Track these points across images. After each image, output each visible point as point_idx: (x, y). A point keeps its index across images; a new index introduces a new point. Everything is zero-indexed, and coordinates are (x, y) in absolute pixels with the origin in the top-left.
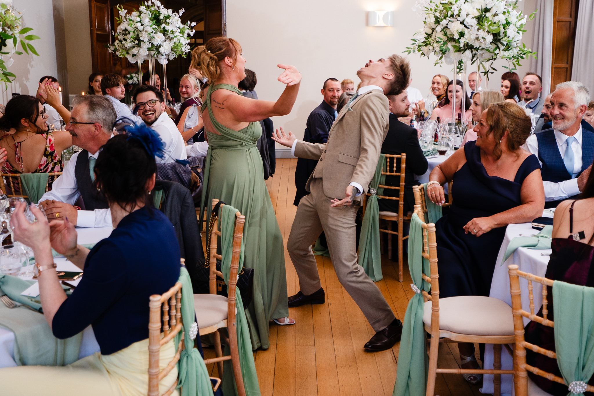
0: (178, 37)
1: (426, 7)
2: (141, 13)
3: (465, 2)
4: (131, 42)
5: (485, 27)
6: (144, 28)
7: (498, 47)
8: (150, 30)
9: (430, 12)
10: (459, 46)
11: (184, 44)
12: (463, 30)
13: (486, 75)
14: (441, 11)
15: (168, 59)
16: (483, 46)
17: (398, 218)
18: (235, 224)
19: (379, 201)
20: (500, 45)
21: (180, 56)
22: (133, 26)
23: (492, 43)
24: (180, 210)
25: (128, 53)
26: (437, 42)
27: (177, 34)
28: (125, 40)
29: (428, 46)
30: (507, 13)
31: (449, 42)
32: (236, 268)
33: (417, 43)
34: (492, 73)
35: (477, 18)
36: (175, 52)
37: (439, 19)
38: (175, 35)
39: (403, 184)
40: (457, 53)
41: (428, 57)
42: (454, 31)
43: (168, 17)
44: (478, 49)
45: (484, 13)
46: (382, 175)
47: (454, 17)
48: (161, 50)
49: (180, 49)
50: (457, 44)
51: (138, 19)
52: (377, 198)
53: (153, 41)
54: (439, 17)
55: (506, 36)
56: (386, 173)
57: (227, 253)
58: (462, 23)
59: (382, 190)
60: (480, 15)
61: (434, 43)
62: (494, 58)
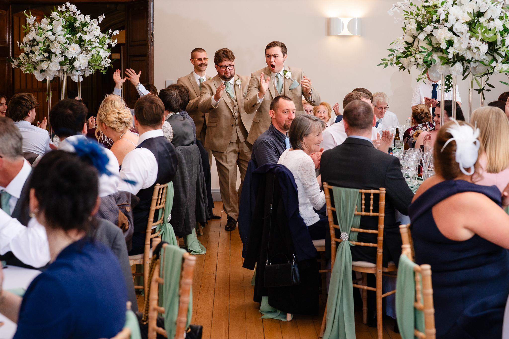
0: (98, 49)
1: (405, 10)
2: (52, 19)
3: (453, 5)
4: (39, 55)
5: (478, 35)
6: (56, 37)
7: (495, 59)
8: (63, 40)
9: (411, 16)
10: (448, 57)
11: (104, 56)
12: (451, 38)
13: (481, 94)
14: (424, 16)
15: (83, 76)
16: (476, 57)
17: (376, 270)
19: (352, 248)
20: (497, 56)
21: (98, 71)
22: (43, 36)
23: (487, 54)
25: (35, 68)
26: (420, 52)
27: (96, 44)
28: (33, 53)
29: (409, 58)
30: (504, 18)
31: (435, 52)
32: (184, 322)
33: (395, 54)
34: (488, 90)
35: (468, 24)
36: (92, 66)
37: (421, 25)
38: (93, 46)
39: (382, 226)
40: (444, 67)
41: (409, 70)
42: (441, 39)
43: (85, 24)
44: (471, 61)
45: (476, 18)
46: (355, 215)
47: (440, 23)
48: (76, 64)
49: (98, 64)
50: (445, 55)
51: (50, 27)
52: (350, 245)
53: (66, 54)
54: (422, 22)
55: (505, 45)
56: (361, 213)
58: (450, 30)
59: (356, 235)
60: (472, 20)
61: (416, 53)
62: (490, 72)
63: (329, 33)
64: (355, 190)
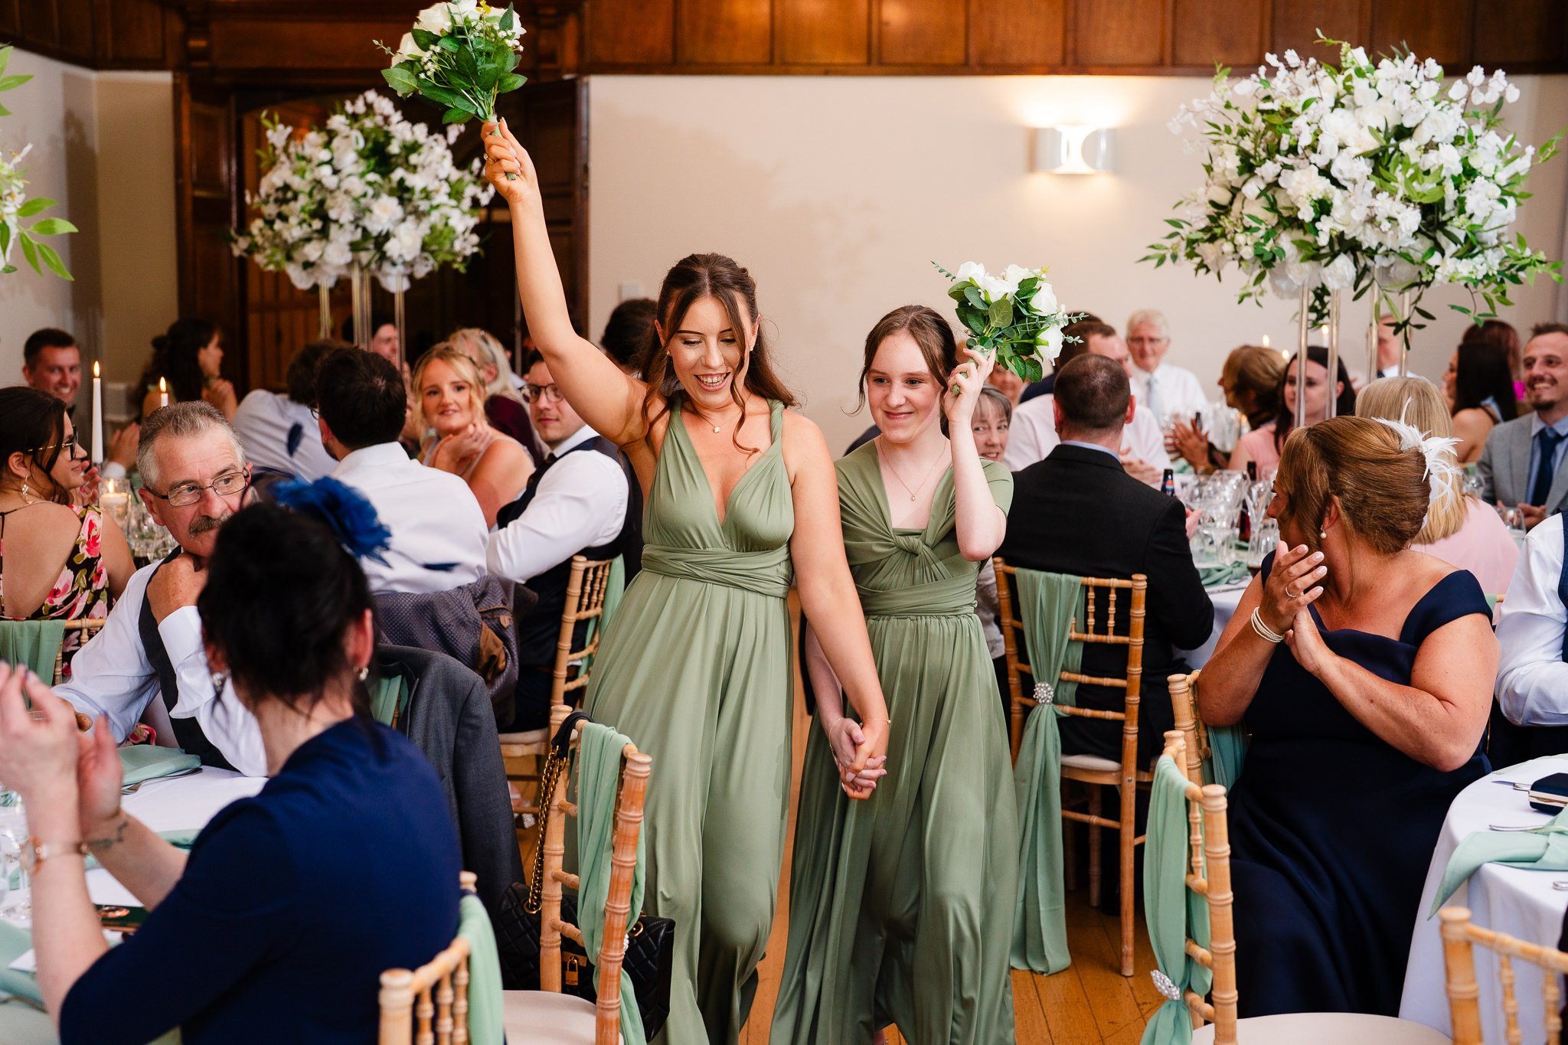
0: (444, 210)
1: (1212, 120)
2: (332, 135)
3: (1333, 109)
4: (300, 224)
5: (1396, 185)
6: (340, 181)
7: (1438, 248)
8: (357, 186)
9: (1226, 137)
10: (1316, 241)
11: (460, 228)
12: (1327, 193)
13: (1401, 334)
14: (1260, 135)
15: (411, 277)
16: (1390, 243)
17: (1121, 778)
18: (621, 782)
19: (1061, 721)
20: (1443, 240)
21: (445, 266)
22: (309, 176)
23: (1419, 235)
24: (452, 737)
25: (289, 258)
26: (1247, 229)
27: (441, 198)
28: (284, 218)
29: (1218, 242)
30: (1466, 141)
31: (1285, 229)
32: (623, 911)
33: (1185, 232)
34: (1420, 327)
35: (1370, 158)
36: (432, 253)
37: (1252, 161)
38: (435, 202)
39: (1136, 669)
40: (1308, 266)
41: (1219, 275)
42: (1299, 196)
43: (413, 148)
44: (1375, 252)
45: (1393, 141)
46: (1070, 641)
47: (1298, 154)
48: (392, 248)
49: (447, 246)
50: (1309, 238)
51: (325, 155)
52: (1057, 714)
53: (366, 222)
54: (1252, 152)
55: (1464, 212)
56: (1085, 637)
57: (595, 865)
58: (1325, 172)
59: (1072, 689)
60: (1382, 147)
61: (1236, 232)
62: (1424, 280)
63: (1032, 164)
64: (1073, 578)
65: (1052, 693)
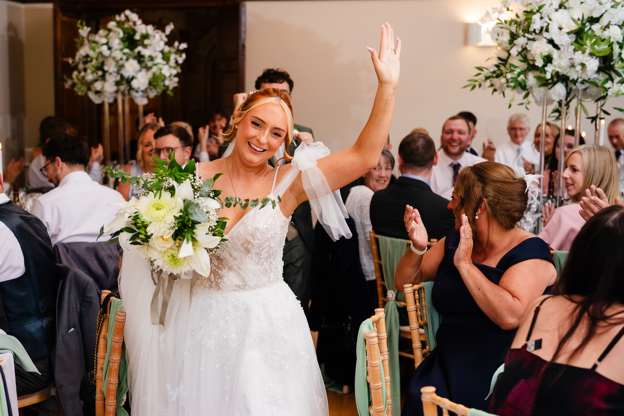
0: (160, 66)
2: (110, 30)
3: (558, 9)
4: (92, 73)
5: (587, 47)
6: (111, 53)
7: (610, 78)
8: (118, 54)
9: (505, 25)
10: (545, 77)
11: (168, 75)
12: (551, 52)
14: (521, 24)
15: (147, 98)
16: (583, 77)
20: (613, 75)
22: (97, 51)
23: (599, 72)
26: (512, 71)
27: (159, 59)
28: (85, 70)
29: (500, 78)
31: (530, 70)
32: (114, 383)
33: (484, 73)
34: (602, 118)
35: (574, 34)
36: (155, 87)
37: (515, 36)
38: (155, 62)
40: (542, 89)
41: (504, 94)
42: (537, 54)
43: (145, 36)
44: (576, 81)
45: (587, 25)
48: (135, 84)
49: (162, 83)
50: (542, 75)
51: (104, 41)
52: (397, 306)
53: (122, 72)
54: (515, 33)
58: (551, 42)
60: (580, 28)
61: (507, 73)
65: (395, 296)
